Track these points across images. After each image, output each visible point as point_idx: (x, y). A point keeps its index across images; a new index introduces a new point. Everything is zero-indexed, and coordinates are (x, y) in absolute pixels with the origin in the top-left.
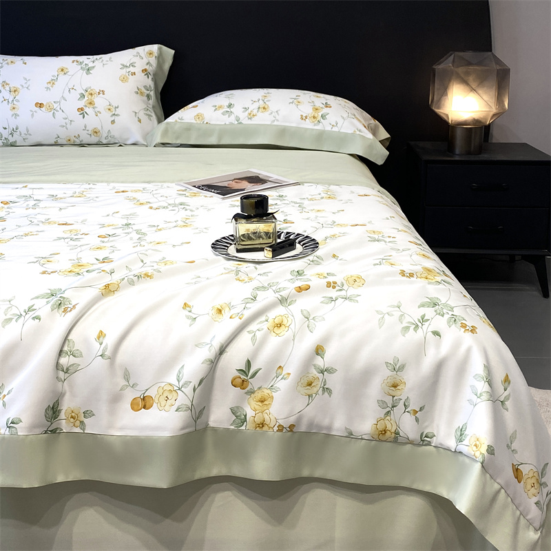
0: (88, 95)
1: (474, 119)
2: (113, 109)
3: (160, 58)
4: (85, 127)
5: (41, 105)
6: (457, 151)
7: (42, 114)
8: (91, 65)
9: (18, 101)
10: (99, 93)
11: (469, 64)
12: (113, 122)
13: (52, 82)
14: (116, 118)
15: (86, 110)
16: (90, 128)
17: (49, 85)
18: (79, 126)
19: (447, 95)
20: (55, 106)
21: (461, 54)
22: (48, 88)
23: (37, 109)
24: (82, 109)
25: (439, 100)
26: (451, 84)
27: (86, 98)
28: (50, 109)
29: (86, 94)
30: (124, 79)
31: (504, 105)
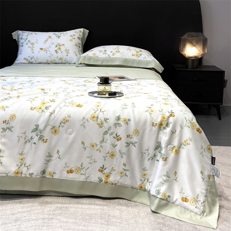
1: (195, 56)
2: (67, 51)
3: (84, 33)
4: (57, 57)
5: (42, 49)
6: (189, 67)
7: (42, 52)
8: (60, 35)
9: (34, 47)
10: (62, 45)
11: (193, 37)
13: (46, 41)
14: (68, 54)
15: (58, 51)
16: (59, 57)
18: (55, 57)
19: (185, 47)
20: (47, 49)
21: (190, 33)
22: (44, 43)
24: (56, 51)
25: (183, 49)
26: (187, 44)
27: (58, 47)
28: (45, 50)
29: (58, 45)
30: (71, 40)
31: (205, 51)
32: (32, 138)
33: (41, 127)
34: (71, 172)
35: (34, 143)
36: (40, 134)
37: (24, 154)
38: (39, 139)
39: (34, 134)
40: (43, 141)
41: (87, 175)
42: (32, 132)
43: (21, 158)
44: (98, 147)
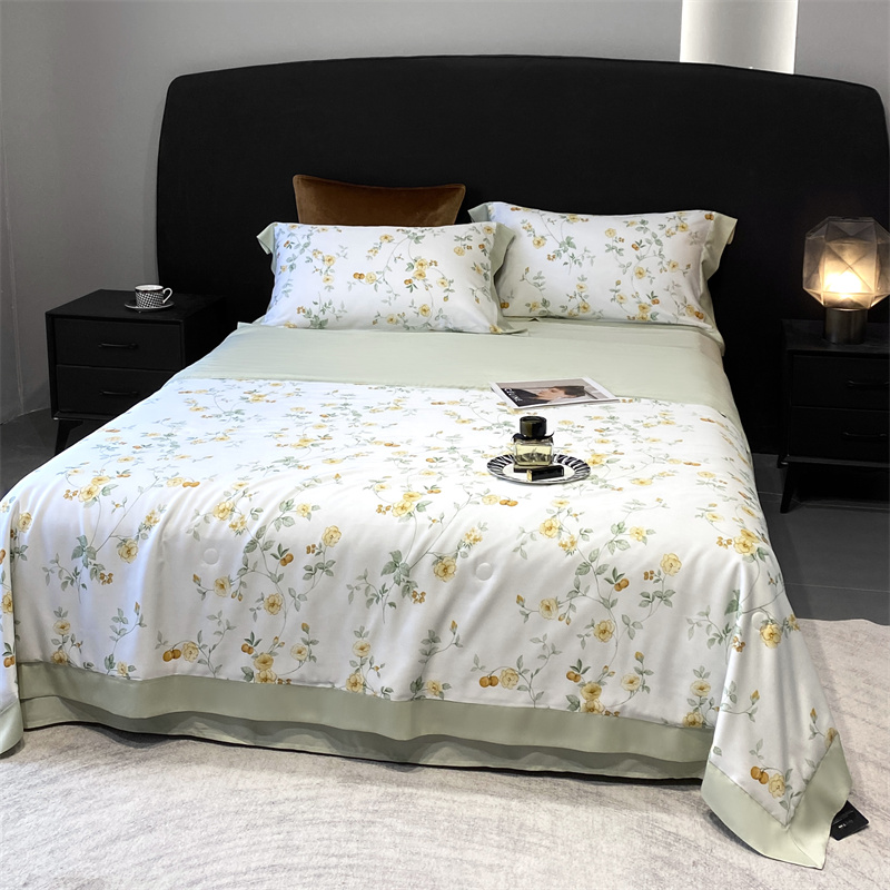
0: (418, 266)
1: (853, 302)
2: (447, 283)
4: (413, 303)
5: (361, 276)
6: (834, 339)
7: (362, 287)
8: (419, 234)
9: (332, 271)
10: (431, 264)
12: (446, 298)
13: (375, 250)
14: (450, 294)
15: (415, 282)
16: (418, 305)
17: (371, 254)
18: (405, 302)
20: (378, 276)
22: (369, 257)
23: (356, 280)
24: (410, 281)
26: (822, 259)
27: (415, 269)
28: (372, 280)
29: (416, 265)
30: (459, 252)
32: (384, 591)
33: (407, 559)
34: (492, 681)
35: (392, 604)
36: (407, 579)
37: (368, 633)
38: (403, 592)
39: (389, 580)
40: (414, 596)
41: (537, 692)
42: (384, 572)
43: (359, 645)
44: (562, 611)
